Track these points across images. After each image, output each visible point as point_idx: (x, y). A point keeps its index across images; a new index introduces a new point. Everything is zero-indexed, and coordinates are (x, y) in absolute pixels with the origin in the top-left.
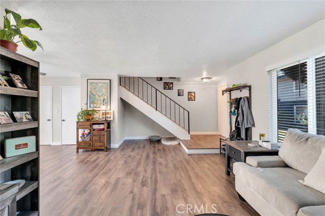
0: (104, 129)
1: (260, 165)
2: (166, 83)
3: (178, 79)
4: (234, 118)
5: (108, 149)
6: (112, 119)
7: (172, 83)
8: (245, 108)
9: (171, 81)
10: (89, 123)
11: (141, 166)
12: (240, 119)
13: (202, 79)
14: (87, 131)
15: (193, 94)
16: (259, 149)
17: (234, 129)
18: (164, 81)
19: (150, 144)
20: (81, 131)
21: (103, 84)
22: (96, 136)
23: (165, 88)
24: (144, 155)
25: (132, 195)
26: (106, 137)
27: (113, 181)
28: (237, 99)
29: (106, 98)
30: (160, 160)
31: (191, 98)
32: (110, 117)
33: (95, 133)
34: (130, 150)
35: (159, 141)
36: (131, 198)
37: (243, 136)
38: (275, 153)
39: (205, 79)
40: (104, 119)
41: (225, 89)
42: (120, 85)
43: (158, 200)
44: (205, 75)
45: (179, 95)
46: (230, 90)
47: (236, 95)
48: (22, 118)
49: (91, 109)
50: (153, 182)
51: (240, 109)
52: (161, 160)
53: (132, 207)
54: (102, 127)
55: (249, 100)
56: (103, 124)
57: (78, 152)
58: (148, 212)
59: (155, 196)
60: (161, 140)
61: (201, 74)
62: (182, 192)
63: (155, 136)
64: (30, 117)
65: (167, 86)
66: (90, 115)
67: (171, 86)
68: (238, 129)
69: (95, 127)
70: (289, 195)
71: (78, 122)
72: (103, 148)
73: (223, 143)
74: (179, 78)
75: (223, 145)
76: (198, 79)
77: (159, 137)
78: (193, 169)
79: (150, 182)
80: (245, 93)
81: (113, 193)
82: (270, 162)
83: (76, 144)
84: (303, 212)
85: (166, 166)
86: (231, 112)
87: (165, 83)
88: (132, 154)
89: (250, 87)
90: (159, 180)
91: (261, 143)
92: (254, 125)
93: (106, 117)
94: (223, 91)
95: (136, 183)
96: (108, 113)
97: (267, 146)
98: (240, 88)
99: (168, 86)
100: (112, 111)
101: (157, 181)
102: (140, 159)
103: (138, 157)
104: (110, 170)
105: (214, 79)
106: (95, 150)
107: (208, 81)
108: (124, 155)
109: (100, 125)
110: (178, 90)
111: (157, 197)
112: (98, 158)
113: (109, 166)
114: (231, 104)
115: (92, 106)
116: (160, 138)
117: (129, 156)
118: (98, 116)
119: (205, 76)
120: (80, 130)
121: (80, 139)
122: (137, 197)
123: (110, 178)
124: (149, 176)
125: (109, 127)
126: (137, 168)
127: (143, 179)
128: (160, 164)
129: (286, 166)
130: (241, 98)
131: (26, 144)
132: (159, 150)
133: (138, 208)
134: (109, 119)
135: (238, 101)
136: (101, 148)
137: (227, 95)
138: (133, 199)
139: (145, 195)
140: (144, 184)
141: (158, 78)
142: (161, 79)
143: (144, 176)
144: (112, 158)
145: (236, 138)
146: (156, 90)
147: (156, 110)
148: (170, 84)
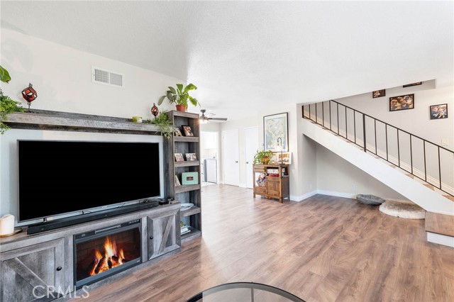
0: (278, 175)
2: (394, 98)
3: (431, 84)
5: (284, 200)
6: (290, 163)
7: (412, 95)
9: (406, 92)
10: (263, 166)
11: (311, 230)
14: (262, 176)
18: (388, 95)
20: (257, 175)
21: (279, 120)
22: (270, 181)
23: (392, 109)
24: (329, 219)
25: (273, 254)
26: (280, 184)
27: (265, 233)
29: (283, 136)
30: (350, 232)
33: (269, 178)
34: (313, 207)
35: (375, 206)
36: (270, 257)
42: (303, 117)
43: (299, 274)
45: (432, 117)
48: (190, 158)
49: (268, 151)
50: (311, 254)
53: (264, 264)
54: (276, 172)
56: (277, 168)
57: (255, 197)
58: (276, 277)
59: (299, 269)
60: (381, 206)
63: (370, 196)
64: (195, 157)
65: (398, 104)
66: (266, 157)
67: (409, 101)
69: (270, 171)
71: (254, 165)
72: (279, 198)
77: (378, 198)
79: (306, 252)
83: (252, 187)
87: (392, 99)
88: (312, 213)
90: (321, 255)
93: (282, 161)
95: (287, 246)
96: (285, 156)
99: (401, 102)
100: (290, 153)
101: (318, 255)
102: (318, 222)
103: (317, 219)
104: (272, 222)
106: (271, 199)
108: (300, 211)
109: (274, 170)
110: (431, 108)
111: (301, 270)
112: (269, 207)
113: (274, 218)
115: (269, 146)
116: (379, 201)
117: (305, 215)
118: (275, 160)
120: (256, 173)
121: (257, 185)
122: (276, 259)
123: (266, 229)
124: (312, 245)
125: (287, 173)
126: (303, 230)
127: (300, 244)
128: (345, 237)
131: (192, 178)
132: (362, 218)
133: (269, 269)
134: (286, 163)
136: (276, 197)
138: (272, 258)
141: (373, 93)
142: (383, 93)
143: (304, 243)
144: (282, 212)
146: (364, 115)
147: (365, 150)
148: (406, 100)
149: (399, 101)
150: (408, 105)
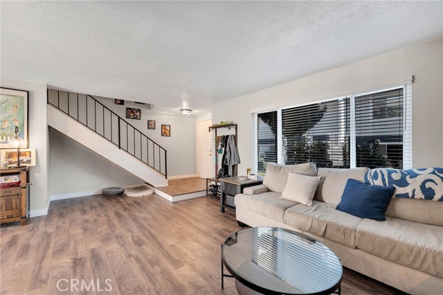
1: (255, 193)
2: (130, 109)
3: (148, 106)
4: (220, 157)
5: (26, 220)
6: (33, 163)
7: (139, 110)
8: (232, 146)
9: (137, 107)
11: (118, 227)
12: (228, 157)
13: (181, 110)
15: (168, 128)
16: (248, 182)
17: (220, 167)
18: (126, 105)
19: (109, 200)
21: (7, 97)
23: (128, 117)
24: (112, 215)
25: (132, 258)
26: (24, 197)
28: (224, 137)
30: (140, 215)
31: (165, 132)
32: (29, 162)
35: (120, 194)
36: (134, 261)
37: (230, 173)
38: (260, 183)
39: (185, 111)
40: (16, 165)
41: (211, 126)
42: (48, 103)
44: (185, 105)
45: (149, 128)
46: (215, 127)
47: (223, 132)
50: (151, 238)
51: (228, 148)
52: (144, 215)
54: (13, 179)
55: (235, 137)
56: (17, 173)
59: (163, 249)
60: (125, 193)
61: (181, 104)
62: (190, 236)
63: (112, 188)
65: (132, 114)
67: (138, 114)
68: (225, 167)
70: (278, 206)
72: (18, 219)
73: (209, 184)
74: (150, 105)
75: (210, 186)
76: (177, 110)
78: (188, 215)
79: (146, 240)
80: (232, 132)
81: (101, 267)
82: (260, 189)
84: (288, 212)
85: (155, 219)
86: (217, 150)
87: (128, 109)
89: (236, 126)
90: (155, 234)
91: (249, 177)
92: (239, 162)
93: (19, 161)
94: (210, 128)
95: (127, 246)
96: (24, 154)
97: (254, 179)
98: (228, 126)
99: (133, 112)
100: (32, 150)
102: (109, 220)
105: (195, 112)
107: (188, 114)
109: (7, 177)
110: (148, 121)
111: (166, 249)
112: (14, 237)
114: (217, 143)
116: (121, 190)
117: (86, 221)
119: (185, 108)
122: (141, 258)
124: (140, 234)
126: (113, 231)
127: (133, 239)
128: (145, 219)
129: (269, 191)
130: (228, 136)
132: (129, 205)
133: (152, 265)
134: (27, 165)
135: (225, 139)
137: (213, 131)
139: (151, 252)
140: (139, 243)
141: (116, 100)
142: (122, 102)
143: (133, 237)
145: (224, 175)
146: (119, 118)
147: (120, 148)
148: (136, 112)
149: (132, 112)
150: (137, 116)
